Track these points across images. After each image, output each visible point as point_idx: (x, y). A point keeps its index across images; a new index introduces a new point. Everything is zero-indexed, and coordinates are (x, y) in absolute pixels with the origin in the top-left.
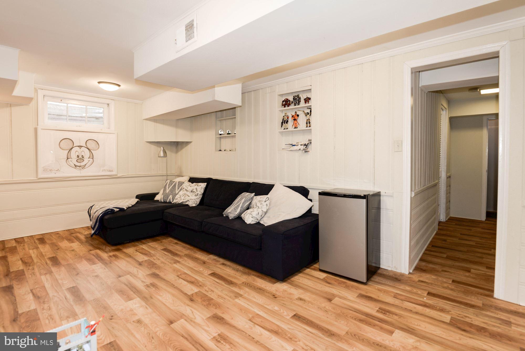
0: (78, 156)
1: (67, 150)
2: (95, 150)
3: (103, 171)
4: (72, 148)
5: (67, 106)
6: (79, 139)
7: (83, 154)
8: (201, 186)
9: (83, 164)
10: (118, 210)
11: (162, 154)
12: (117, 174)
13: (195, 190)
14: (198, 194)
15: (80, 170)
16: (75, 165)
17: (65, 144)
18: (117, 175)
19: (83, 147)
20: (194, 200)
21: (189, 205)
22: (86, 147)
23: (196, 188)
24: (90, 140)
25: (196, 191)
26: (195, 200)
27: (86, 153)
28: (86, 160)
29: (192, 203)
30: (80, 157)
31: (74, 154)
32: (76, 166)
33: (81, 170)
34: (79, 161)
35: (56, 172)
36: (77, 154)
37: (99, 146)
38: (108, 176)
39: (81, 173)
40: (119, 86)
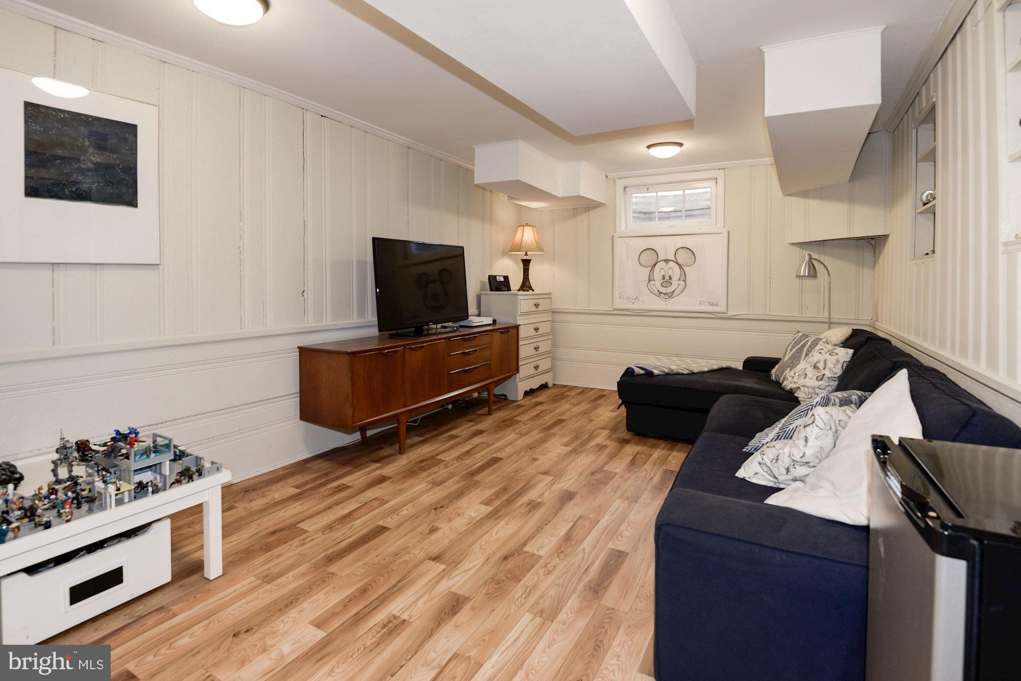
0: (664, 277)
1: (649, 267)
2: (689, 266)
3: (700, 304)
4: (655, 264)
5: (657, 195)
6: (666, 248)
7: (670, 273)
8: (836, 357)
9: (670, 290)
10: (642, 372)
11: (804, 270)
12: (725, 311)
13: (821, 365)
14: (824, 375)
15: (665, 300)
16: (658, 291)
17: (647, 258)
18: (725, 313)
19: (671, 262)
20: (810, 390)
21: (799, 399)
22: (675, 260)
23: (825, 360)
24: (682, 248)
25: (822, 369)
26: (813, 391)
27: (676, 272)
28: (675, 283)
29: (806, 397)
30: (667, 278)
31: (658, 275)
32: (660, 293)
33: (667, 300)
34: (665, 284)
35: (634, 301)
36: (663, 273)
37: (695, 260)
38: (709, 313)
39: (666, 305)
40: (681, 145)
